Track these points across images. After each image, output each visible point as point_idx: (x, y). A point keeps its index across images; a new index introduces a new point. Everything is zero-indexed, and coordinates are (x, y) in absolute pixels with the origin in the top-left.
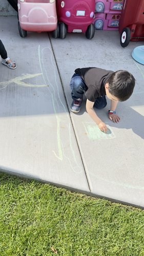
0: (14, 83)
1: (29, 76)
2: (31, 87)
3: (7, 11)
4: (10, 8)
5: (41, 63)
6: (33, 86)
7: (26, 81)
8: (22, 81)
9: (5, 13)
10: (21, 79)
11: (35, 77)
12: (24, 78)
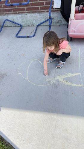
0: (58, 81)
1: (70, 75)
2: (71, 86)
3: (61, 22)
4: (63, 20)
5: (80, 64)
6: (72, 85)
7: (67, 79)
8: (64, 79)
9: (59, 23)
10: (64, 78)
11: (74, 76)
12: (66, 77)
